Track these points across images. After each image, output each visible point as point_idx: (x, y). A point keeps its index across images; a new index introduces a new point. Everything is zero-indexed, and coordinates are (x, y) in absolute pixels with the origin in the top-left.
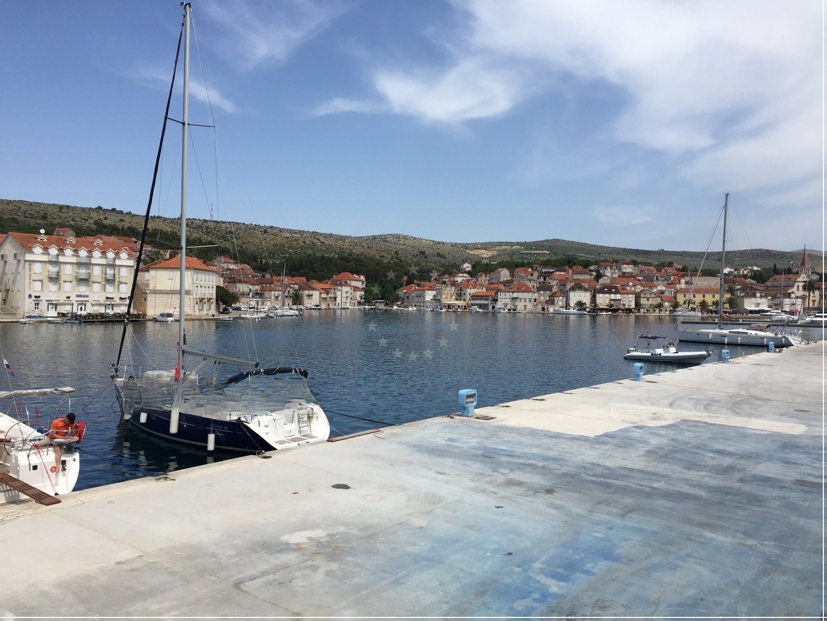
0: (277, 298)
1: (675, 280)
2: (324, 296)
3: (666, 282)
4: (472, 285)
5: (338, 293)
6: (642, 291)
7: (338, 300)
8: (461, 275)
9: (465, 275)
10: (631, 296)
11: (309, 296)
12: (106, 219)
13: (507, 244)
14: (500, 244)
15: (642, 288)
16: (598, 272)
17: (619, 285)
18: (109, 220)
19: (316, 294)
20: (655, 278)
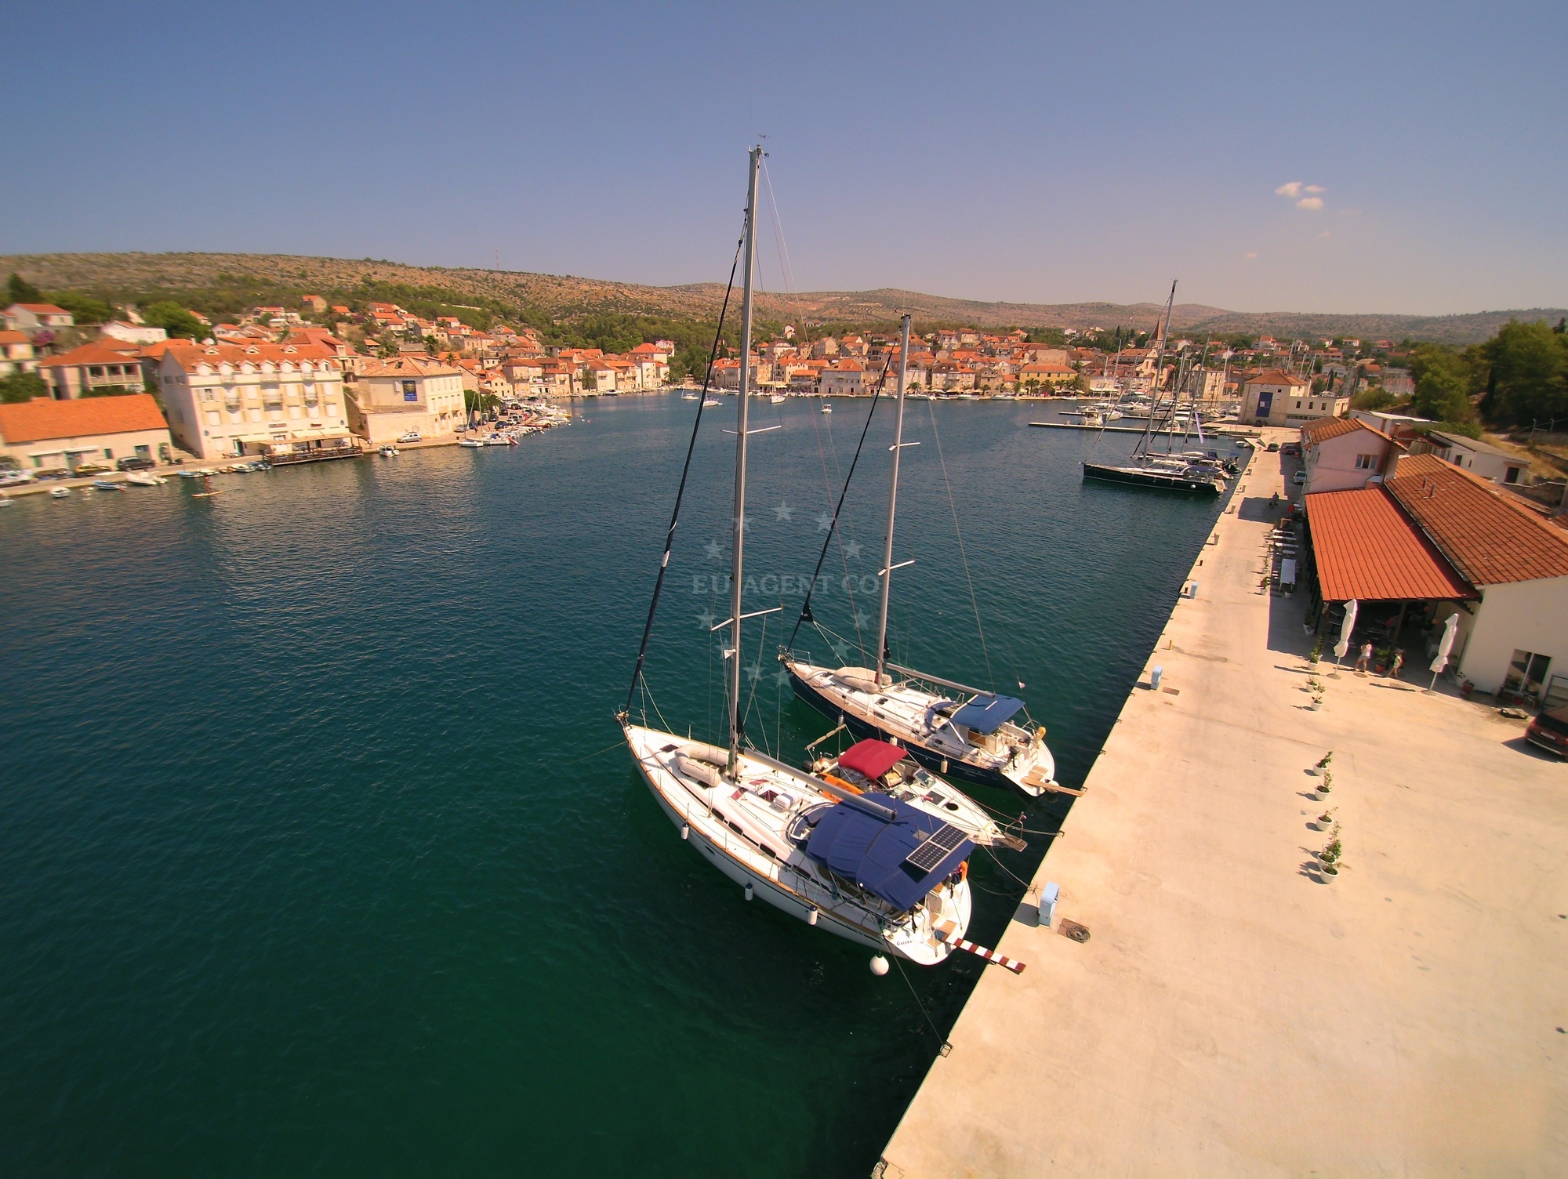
0: (563, 382)
1: (1018, 354)
2: (620, 375)
3: (1009, 356)
4: (792, 361)
5: (638, 372)
6: (982, 370)
7: (639, 379)
8: (781, 344)
9: (785, 344)
10: (971, 375)
11: (603, 377)
12: (375, 273)
13: (836, 294)
14: (829, 294)
15: (983, 366)
16: (935, 343)
17: (958, 362)
18: (379, 274)
19: (610, 374)
20: (998, 352)
